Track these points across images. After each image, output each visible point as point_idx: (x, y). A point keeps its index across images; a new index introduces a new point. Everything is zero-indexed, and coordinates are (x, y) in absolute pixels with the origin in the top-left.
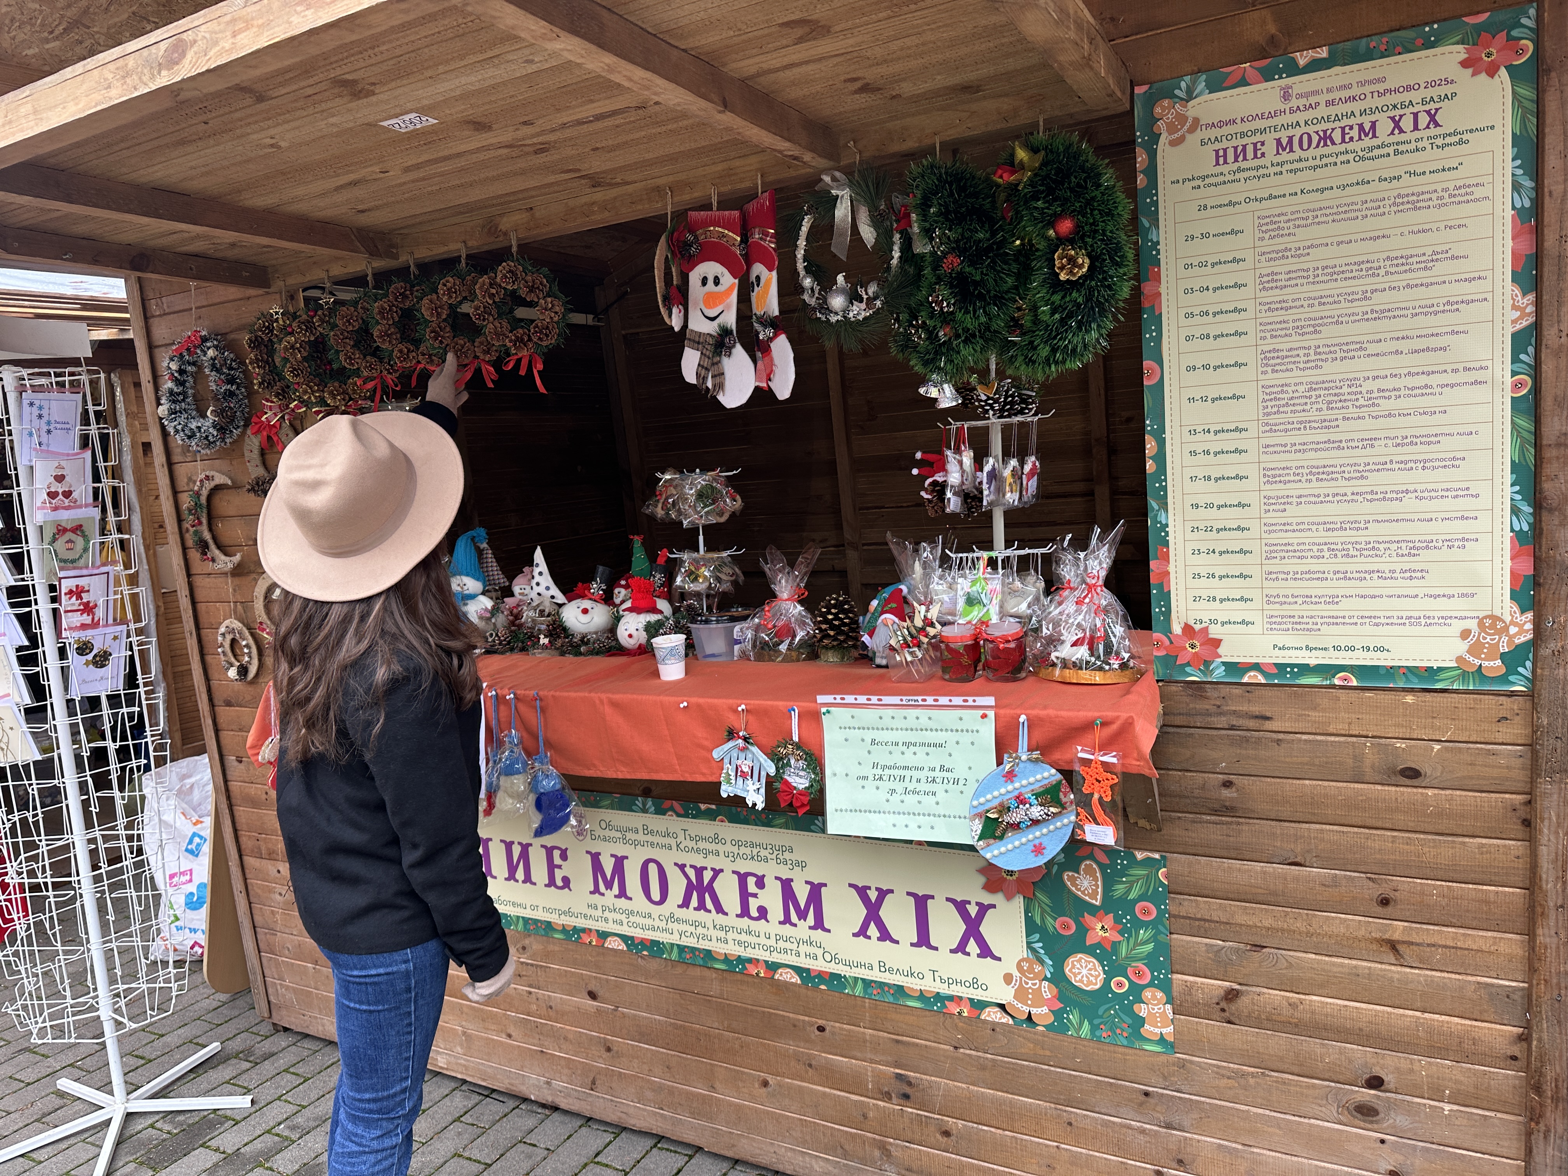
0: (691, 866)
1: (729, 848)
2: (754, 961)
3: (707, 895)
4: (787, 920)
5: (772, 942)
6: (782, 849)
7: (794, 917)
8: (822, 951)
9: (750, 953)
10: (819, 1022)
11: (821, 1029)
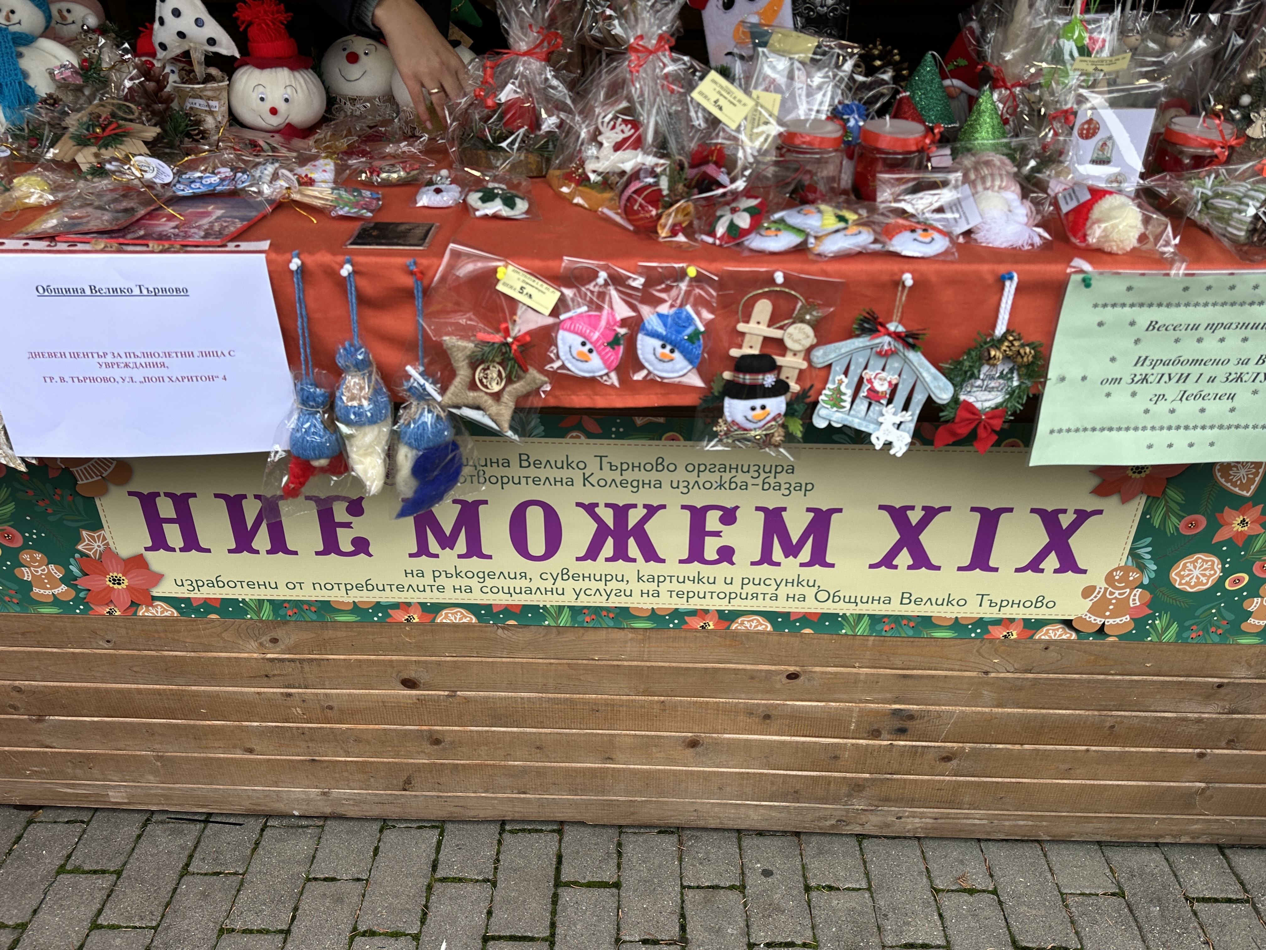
0: (607, 505)
1: (680, 475)
2: (700, 613)
3: (632, 542)
4: (766, 558)
5: (736, 587)
6: (776, 470)
7: (777, 553)
8: (815, 590)
9: (695, 604)
10: (792, 669)
11: (793, 676)
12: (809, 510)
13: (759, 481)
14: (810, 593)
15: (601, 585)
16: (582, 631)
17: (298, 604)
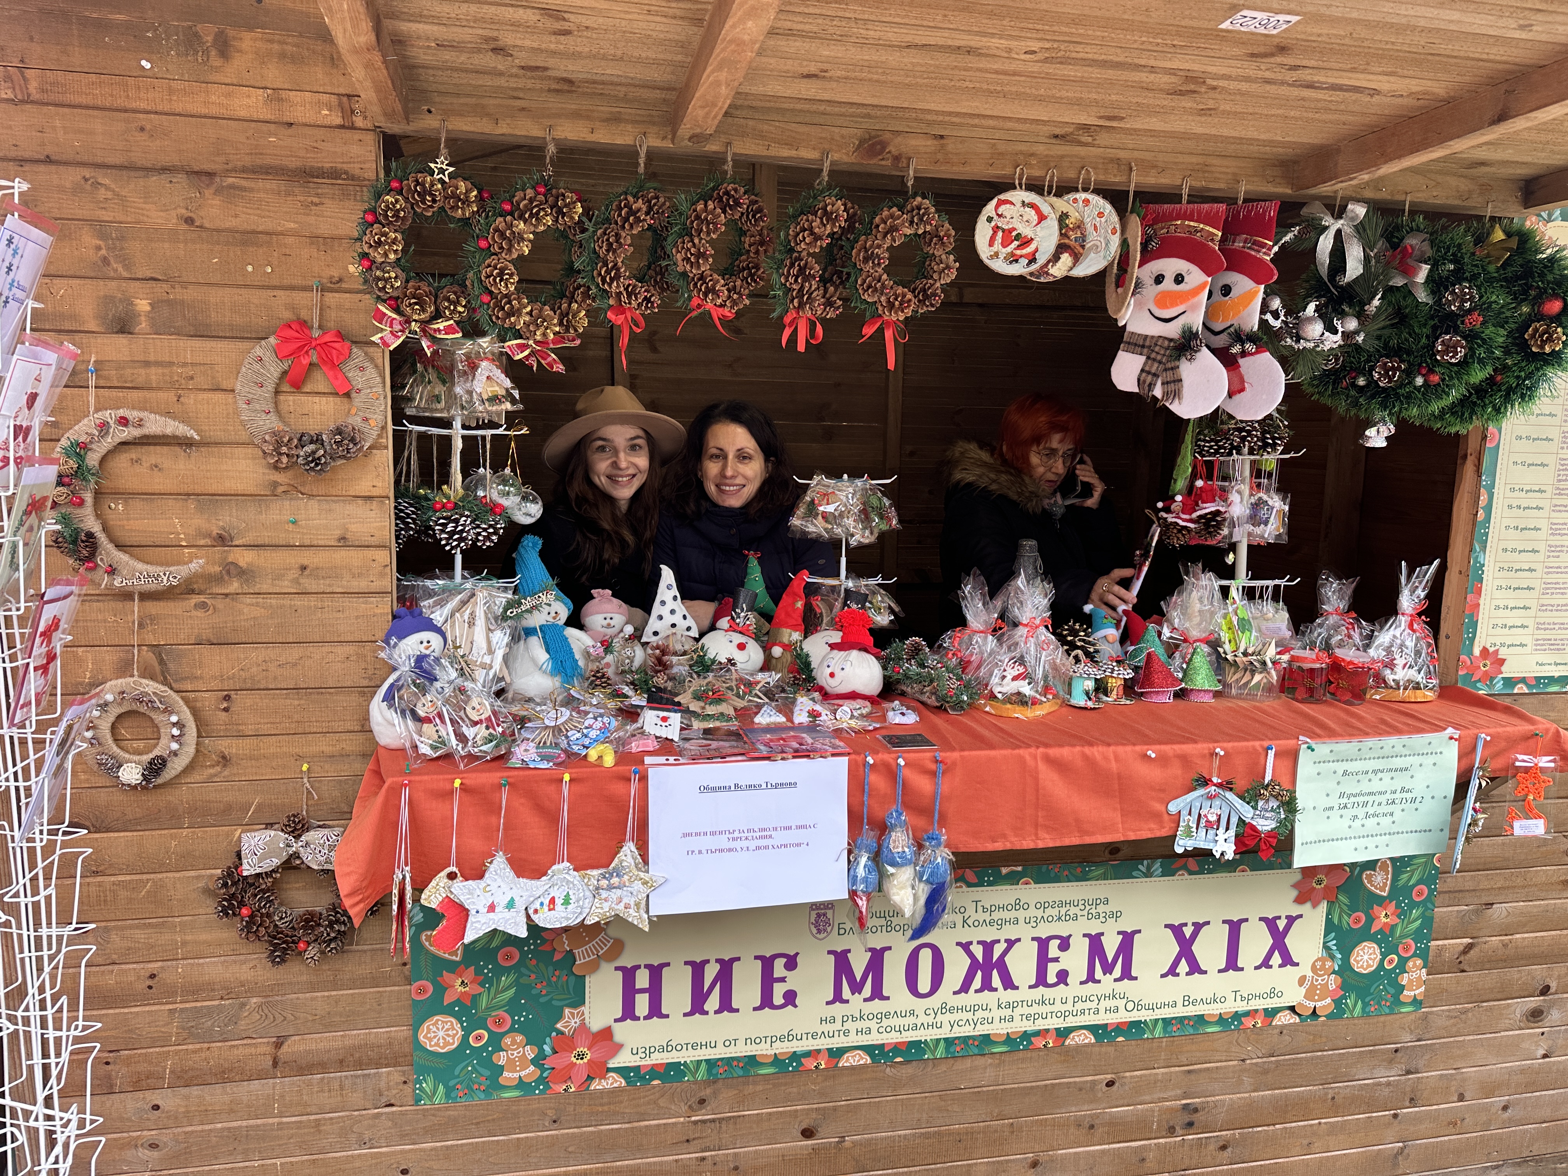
0: (979, 943)
1: (1032, 912)
2: (1042, 1033)
3: (995, 973)
4: (1091, 978)
5: (1069, 1006)
6: (1096, 903)
7: (1098, 973)
8: (1125, 1001)
9: (1041, 1025)
10: (1109, 1077)
11: (1110, 1084)
12: (1119, 933)
13: (1085, 913)
14: (1121, 1003)
15: (970, 1016)
16: (951, 1061)
17: (729, 1061)
